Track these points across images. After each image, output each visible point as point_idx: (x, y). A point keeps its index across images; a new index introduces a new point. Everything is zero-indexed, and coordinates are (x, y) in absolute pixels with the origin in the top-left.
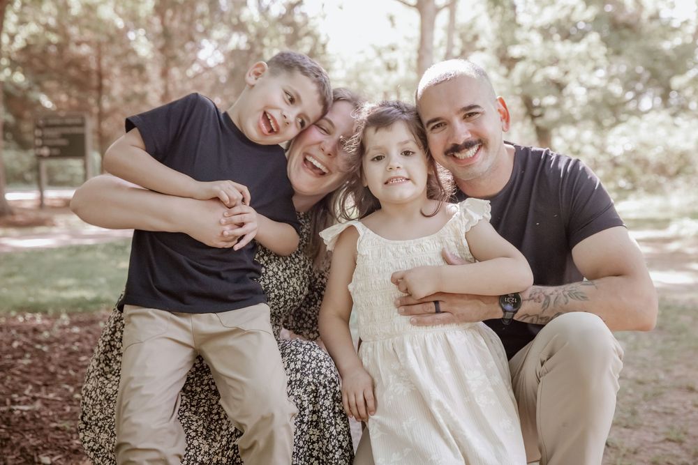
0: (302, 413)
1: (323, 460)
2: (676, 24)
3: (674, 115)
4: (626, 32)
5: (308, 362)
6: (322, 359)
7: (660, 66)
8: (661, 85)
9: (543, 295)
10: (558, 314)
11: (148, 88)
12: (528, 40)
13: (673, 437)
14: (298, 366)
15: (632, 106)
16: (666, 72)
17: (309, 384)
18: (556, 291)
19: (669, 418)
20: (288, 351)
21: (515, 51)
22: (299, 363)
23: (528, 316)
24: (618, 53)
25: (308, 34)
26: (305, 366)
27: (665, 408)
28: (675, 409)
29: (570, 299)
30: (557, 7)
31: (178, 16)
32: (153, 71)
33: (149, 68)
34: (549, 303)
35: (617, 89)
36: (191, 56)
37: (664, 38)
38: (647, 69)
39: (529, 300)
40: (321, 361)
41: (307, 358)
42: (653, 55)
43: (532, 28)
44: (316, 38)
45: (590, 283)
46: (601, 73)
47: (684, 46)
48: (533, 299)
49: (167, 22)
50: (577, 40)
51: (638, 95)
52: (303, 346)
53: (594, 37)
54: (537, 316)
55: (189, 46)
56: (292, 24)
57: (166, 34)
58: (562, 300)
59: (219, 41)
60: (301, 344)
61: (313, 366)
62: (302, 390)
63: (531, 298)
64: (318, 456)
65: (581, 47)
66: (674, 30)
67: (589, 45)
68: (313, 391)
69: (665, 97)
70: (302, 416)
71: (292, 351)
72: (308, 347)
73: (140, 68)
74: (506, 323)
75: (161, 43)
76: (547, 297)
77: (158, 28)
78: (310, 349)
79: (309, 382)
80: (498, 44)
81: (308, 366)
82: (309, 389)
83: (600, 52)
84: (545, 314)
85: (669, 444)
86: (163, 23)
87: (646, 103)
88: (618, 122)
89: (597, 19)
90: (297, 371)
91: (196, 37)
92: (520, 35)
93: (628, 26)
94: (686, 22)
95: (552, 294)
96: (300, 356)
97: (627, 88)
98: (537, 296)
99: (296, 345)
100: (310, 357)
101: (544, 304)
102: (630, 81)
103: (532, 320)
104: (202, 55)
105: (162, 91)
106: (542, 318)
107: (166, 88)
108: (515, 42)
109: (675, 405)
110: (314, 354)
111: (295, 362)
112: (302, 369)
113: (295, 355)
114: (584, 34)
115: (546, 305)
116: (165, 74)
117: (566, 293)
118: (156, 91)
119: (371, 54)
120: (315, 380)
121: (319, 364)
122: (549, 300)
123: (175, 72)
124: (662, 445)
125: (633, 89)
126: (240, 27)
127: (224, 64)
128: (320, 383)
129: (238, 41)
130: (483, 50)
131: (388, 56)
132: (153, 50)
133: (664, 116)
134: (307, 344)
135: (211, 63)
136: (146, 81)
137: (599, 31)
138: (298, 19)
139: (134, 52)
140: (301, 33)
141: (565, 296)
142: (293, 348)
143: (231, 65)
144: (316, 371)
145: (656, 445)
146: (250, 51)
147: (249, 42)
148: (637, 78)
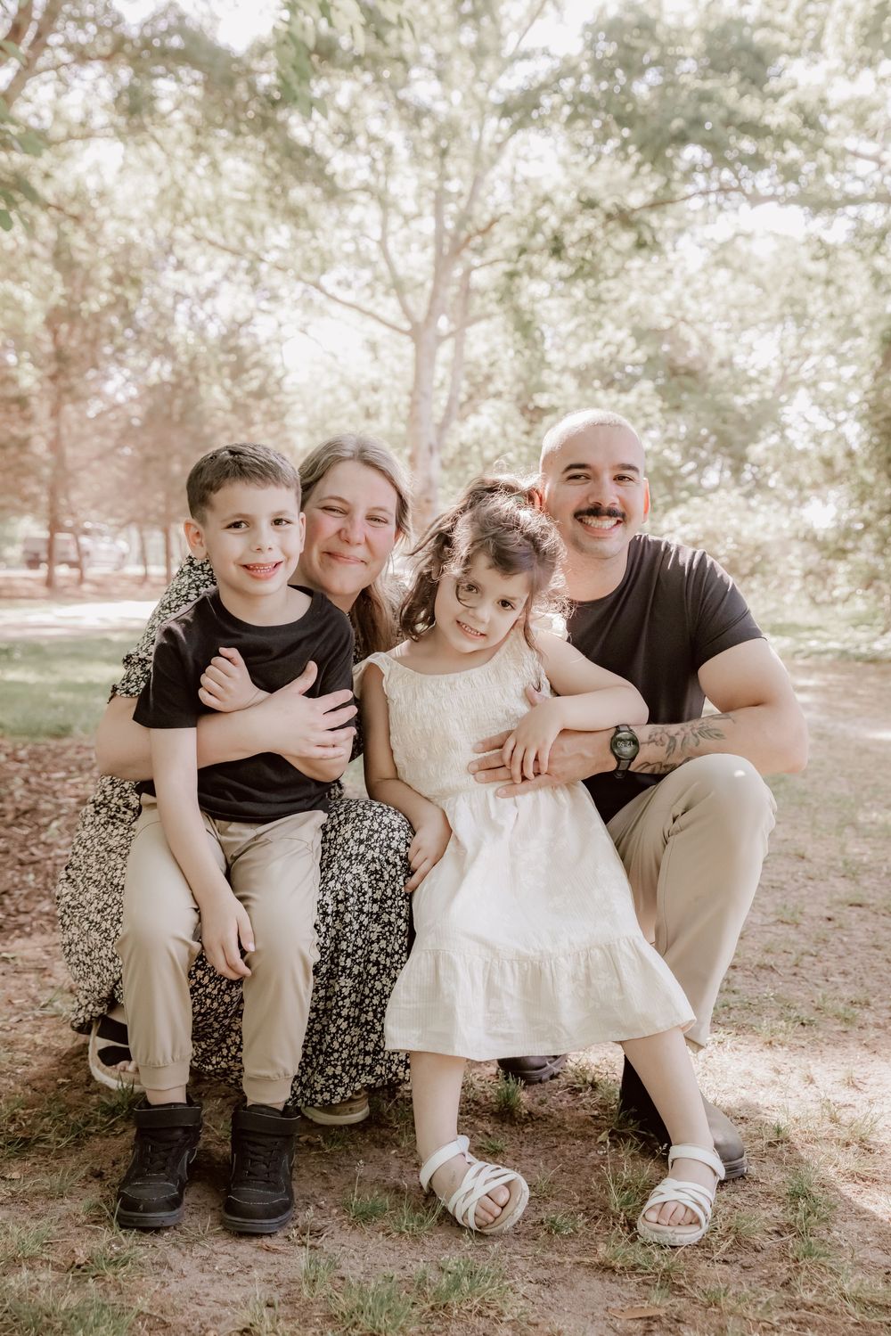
0: (362, 899)
1: (385, 965)
2: (753, 373)
3: (749, 495)
4: (687, 381)
5: (377, 831)
6: (396, 826)
7: (730, 428)
8: (731, 456)
9: (666, 737)
10: (688, 759)
11: (32, 430)
12: (559, 386)
13: (787, 917)
14: (364, 836)
15: (693, 479)
16: (739, 437)
17: (373, 860)
18: (682, 729)
19: (778, 894)
20: (353, 815)
21: (542, 400)
22: (365, 831)
23: (649, 764)
24: (677, 408)
25: (257, 365)
26: (372, 836)
27: (771, 880)
28: (783, 883)
29: (701, 739)
30: (599, 344)
31: (78, 331)
32: (40, 408)
33: (34, 401)
34: (675, 745)
35: (674, 456)
36: (94, 387)
37: (738, 392)
38: (715, 432)
39: (649, 743)
40: (393, 830)
41: (376, 826)
42: (721, 411)
43: (564, 370)
44: (269, 370)
45: (723, 716)
46: (654, 434)
47: (762, 401)
48: (654, 741)
49: (62, 338)
50: (624, 390)
51: (702, 466)
52: (373, 808)
53: (647, 386)
54: (660, 763)
55: (91, 374)
56: (235, 350)
57: (60, 356)
58: (692, 742)
59: (134, 370)
60: (371, 806)
61: (383, 836)
62: (363, 868)
63: (651, 741)
64: (377, 961)
65: (631, 398)
66: (751, 381)
67: (641, 395)
68: (376, 872)
69: (737, 471)
70: (361, 903)
71: (358, 815)
72: (380, 810)
73: (21, 401)
74: (619, 776)
75: (52, 368)
76: (672, 739)
77: (48, 348)
78: (382, 813)
79: (373, 858)
80: (520, 387)
81: (376, 836)
82: (372, 867)
83: (655, 405)
84: (670, 761)
85: (781, 926)
86: (55, 340)
87: (712, 477)
88: (675, 503)
89: (650, 360)
90: (361, 842)
91: (102, 363)
92: (549, 377)
93: (690, 373)
94: (766, 372)
95: (677, 734)
96: (367, 823)
97: (687, 456)
98: (658, 737)
99: (363, 808)
100: (380, 824)
101: (669, 748)
102: (691, 445)
103: (654, 769)
104: (109, 387)
105: (51, 436)
106: (666, 766)
107: (57, 430)
108: (541, 388)
109: (783, 878)
110: (386, 821)
111: (360, 830)
112: (368, 839)
113: (361, 821)
114: (635, 379)
115: (671, 749)
116: (55, 413)
117: (696, 731)
118: (43, 434)
119: (344, 394)
120: (381, 856)
121: (390, 835)
122: (675, 741)
123: (69, 409)
124: (773, 929)
125: (695, 457)
126: (166, 350)
127: (137, 401)
128: (387, 861)
129: (160, 370)
130: (498, 395)
131: (368, 399)
132: (39, 381)
133: (734, 496)
134: (380, 807)
135: (120, 398)
136: (29, 420)
137: (654, 379)
138: (244, 342)
139: (13, 381)
140: (248, 364)
141: (696, 736)
142: (360, 811)
143: (149, 401)
144: (385, 844)
145: (766, 928)
146: (177, 386)
147: (175, 372)
148: (700, 444)
